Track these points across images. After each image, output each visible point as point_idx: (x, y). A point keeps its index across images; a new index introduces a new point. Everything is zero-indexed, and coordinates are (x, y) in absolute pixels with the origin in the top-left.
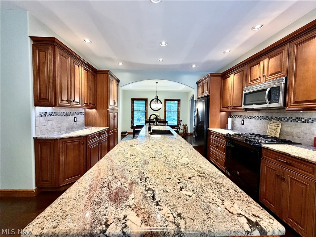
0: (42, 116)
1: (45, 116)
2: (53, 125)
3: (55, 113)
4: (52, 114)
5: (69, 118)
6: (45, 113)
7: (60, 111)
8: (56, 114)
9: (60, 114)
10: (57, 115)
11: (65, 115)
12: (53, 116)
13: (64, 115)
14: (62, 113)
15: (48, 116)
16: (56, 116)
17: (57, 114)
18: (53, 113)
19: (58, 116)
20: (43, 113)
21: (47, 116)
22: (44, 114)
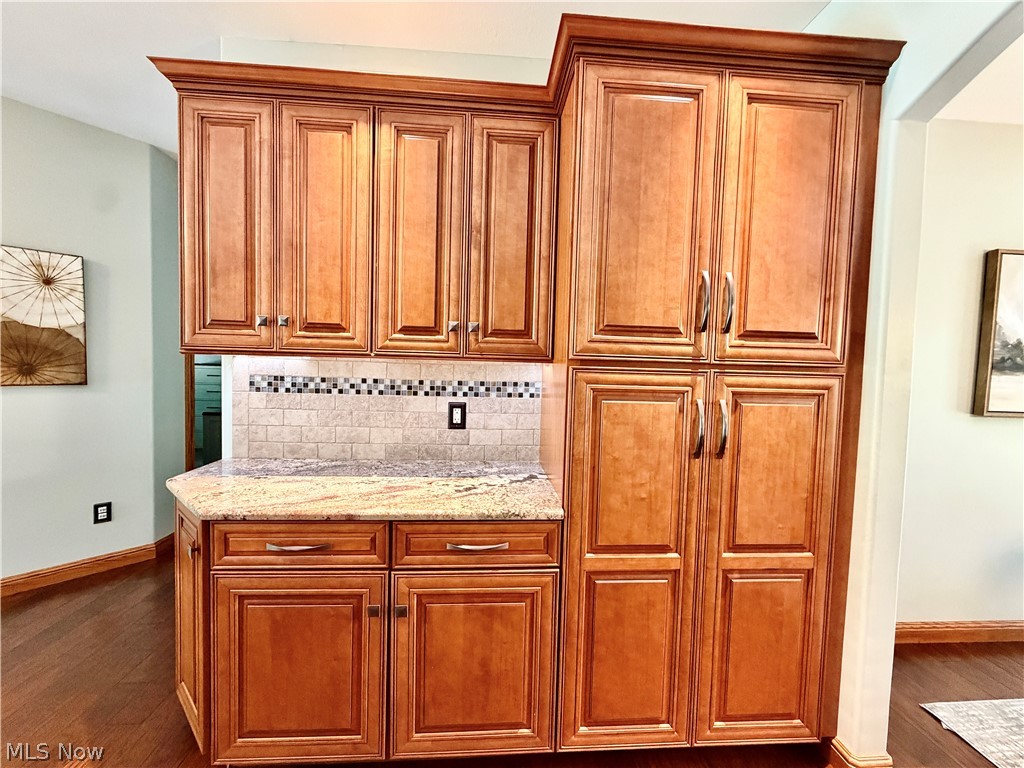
0: (258, 389)
1: (276, 390)
2: (311, 430)
3: (323, 380)
4: (306, 385)
5: (411, 408)
6: (276, 378)
7: (352, 371)
8: (330, 386)
9: (352, 386)
10: (335, 391)
11: (381, 393)
12: (311, 391)
13: (375, 392)
14: (364, 381)
15: (288, 390)
16: (329, 391)
17: (335, 386)
18: (312, 379)
19: (341, 391)
20: (263, 379)
21: (282, 390)
22: (270, 384)
